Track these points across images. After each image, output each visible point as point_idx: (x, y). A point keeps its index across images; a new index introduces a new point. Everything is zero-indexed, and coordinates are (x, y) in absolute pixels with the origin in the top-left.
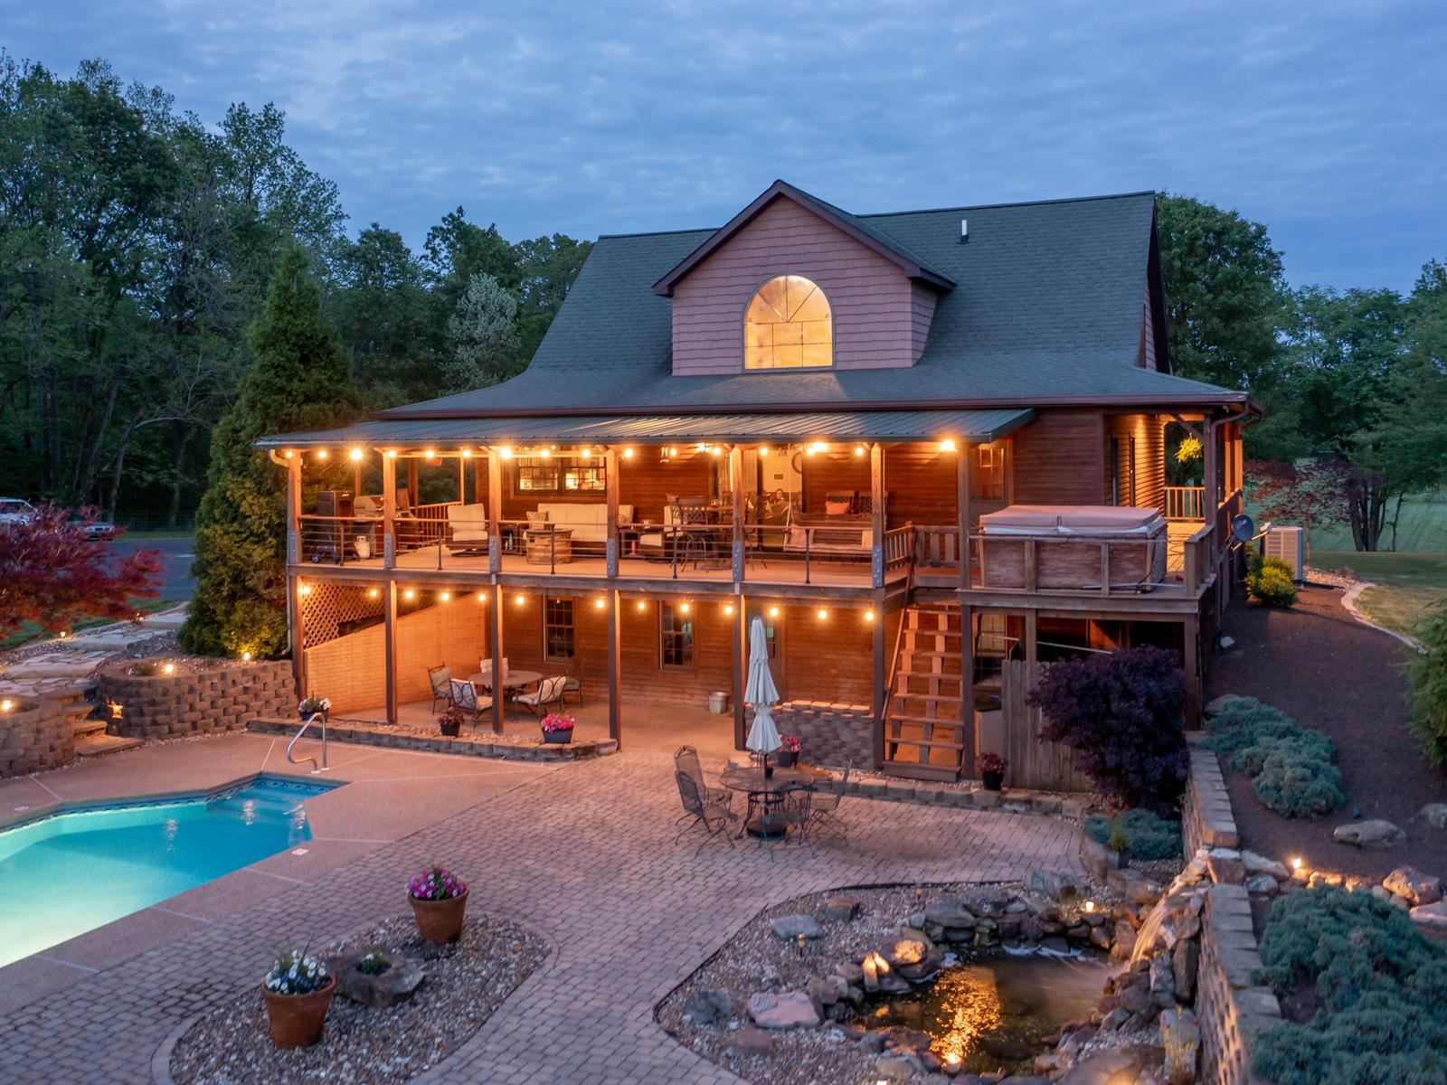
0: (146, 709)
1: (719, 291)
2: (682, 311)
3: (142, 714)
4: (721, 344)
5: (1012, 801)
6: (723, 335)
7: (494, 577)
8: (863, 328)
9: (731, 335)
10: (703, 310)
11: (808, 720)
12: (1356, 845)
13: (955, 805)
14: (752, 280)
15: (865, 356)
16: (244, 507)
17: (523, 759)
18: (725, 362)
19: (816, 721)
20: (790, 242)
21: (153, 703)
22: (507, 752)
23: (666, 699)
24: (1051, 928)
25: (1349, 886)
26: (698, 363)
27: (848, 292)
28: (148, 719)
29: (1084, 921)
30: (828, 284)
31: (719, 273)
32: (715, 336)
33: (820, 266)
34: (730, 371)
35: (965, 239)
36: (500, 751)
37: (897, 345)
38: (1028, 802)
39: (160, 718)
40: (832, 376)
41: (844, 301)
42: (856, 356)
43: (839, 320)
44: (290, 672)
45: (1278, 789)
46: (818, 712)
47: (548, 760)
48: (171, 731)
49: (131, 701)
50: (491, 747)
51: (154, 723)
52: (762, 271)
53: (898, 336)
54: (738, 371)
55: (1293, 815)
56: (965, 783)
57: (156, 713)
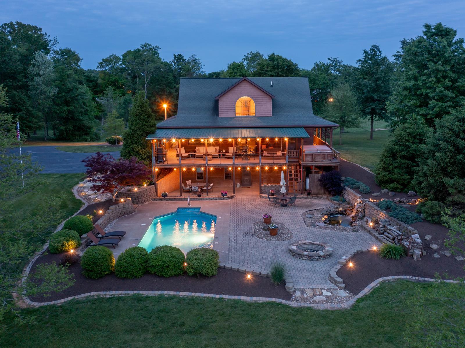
0: (137, 198)
1: (229, 99)
2: (222, 103)
3: (136, 199)
4: (230, 110)
5: (315, 197)
6: (231, 108)
7: (207, 165)
8: (261, 108)
9: (232, 108)
10: (226, 103)
11: (274, 187)
12: (375, 196)
13: (305, 198)
14: (237, 97)
15: (262, 114)
16: (140, 152)
17: (221, 200)
18: (231, 114)
19: (275, 187)
20: (246, 89)
21: (138, 197)
22: (218, 199)
23: (226, 186)
24: (337, 213)
25: (378, 201)
26: (225, 114)
27: (259, 100)
28: (137, 200)
29: (341, 211)
30: (254, 99)
31: (229, 95)
32: (229, 109)
33: (252, 95)
34: (232, 116)
35: (272, 86)
36: (216, 199)
37: (269, 112)
38: (317, 197)
39: (140, 200)
40: (256, 118)
41: (258, 102)
42: (260, 114)
43: (257, 106)
44: (154, 188)
45: (364, 190)
46: (276, 185)
47: (226, 199)
48: (142, 202)
49: (133, 197)
50: (214, 198)
51: (139, 201)
52: (240, 95)
53: (269, 110)
54: (234, 116)
55: (365, 193)
56: (302, 195)
57: (139, 199)
